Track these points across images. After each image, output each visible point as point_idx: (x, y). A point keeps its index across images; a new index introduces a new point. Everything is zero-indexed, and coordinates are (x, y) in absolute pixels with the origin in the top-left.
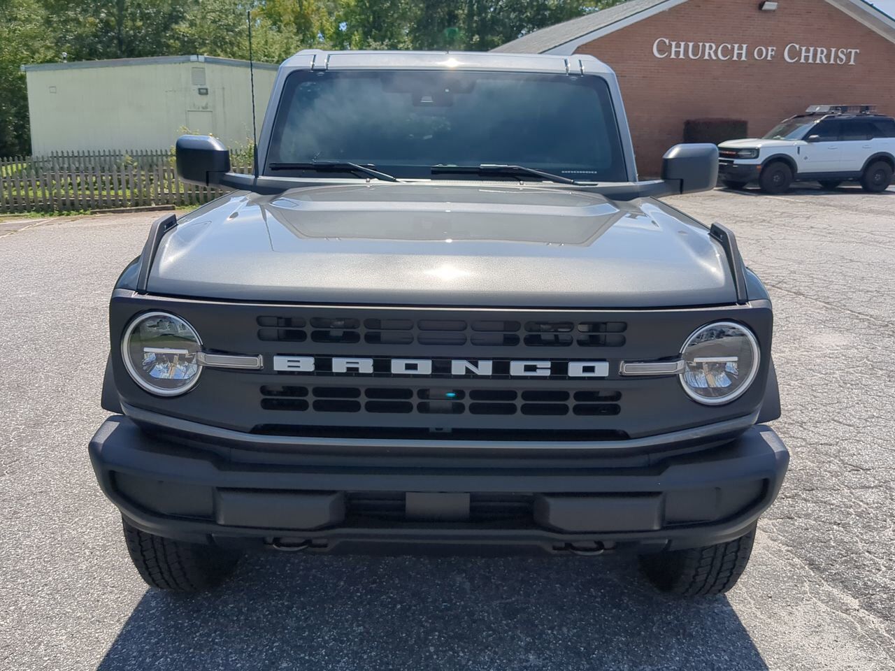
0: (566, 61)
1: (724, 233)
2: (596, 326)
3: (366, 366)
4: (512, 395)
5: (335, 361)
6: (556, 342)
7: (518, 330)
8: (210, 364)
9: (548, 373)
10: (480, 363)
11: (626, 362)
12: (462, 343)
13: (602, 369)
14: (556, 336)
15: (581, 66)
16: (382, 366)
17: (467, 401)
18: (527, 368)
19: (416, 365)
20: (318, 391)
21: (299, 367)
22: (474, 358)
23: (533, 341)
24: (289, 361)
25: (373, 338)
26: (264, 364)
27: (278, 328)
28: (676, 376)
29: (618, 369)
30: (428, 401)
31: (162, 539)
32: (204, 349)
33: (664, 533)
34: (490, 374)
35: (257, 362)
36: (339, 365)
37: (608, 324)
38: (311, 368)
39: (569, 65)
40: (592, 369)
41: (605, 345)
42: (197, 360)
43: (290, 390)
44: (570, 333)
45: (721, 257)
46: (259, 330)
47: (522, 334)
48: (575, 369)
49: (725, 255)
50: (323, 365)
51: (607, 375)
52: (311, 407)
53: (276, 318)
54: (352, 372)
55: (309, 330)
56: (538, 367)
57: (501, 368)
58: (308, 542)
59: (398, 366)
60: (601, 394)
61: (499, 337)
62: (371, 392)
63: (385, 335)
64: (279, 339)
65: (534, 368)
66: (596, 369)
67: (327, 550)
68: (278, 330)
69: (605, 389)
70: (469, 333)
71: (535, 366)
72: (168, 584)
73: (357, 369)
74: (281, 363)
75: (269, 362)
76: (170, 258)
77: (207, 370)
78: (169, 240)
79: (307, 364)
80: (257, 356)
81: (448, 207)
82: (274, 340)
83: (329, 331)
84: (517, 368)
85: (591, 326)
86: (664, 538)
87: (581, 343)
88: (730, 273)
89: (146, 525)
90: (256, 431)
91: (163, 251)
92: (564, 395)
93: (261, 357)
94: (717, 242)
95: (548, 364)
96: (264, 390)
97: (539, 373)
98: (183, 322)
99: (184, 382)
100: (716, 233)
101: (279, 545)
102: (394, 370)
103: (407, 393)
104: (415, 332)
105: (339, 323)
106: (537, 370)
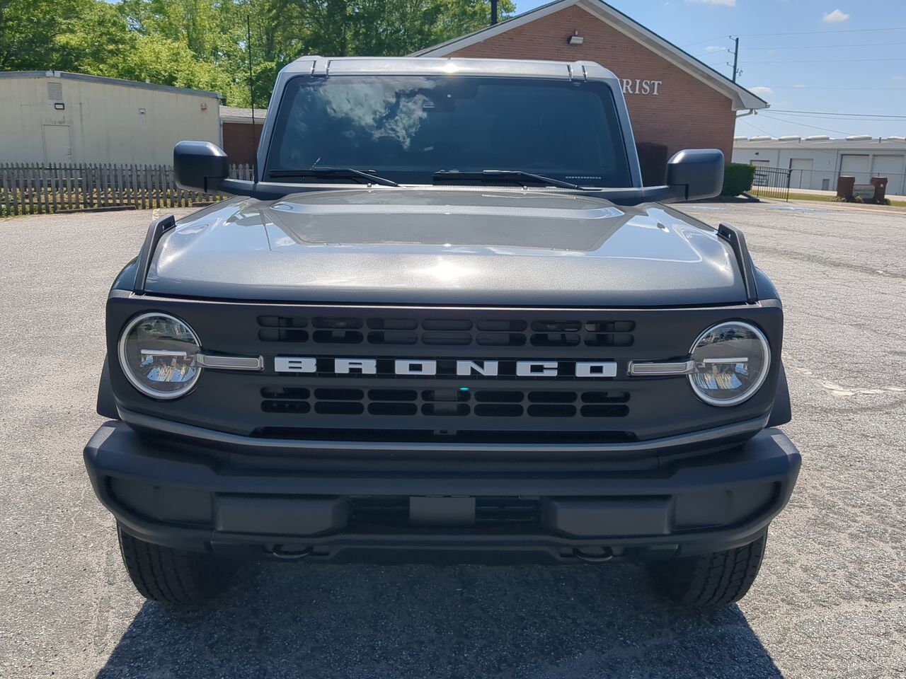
0: (568, 67)
1: (732, 233)
2: (604, 325)
3: (369, 367)
4: (518, 396)
5: (337, 361)
6: (564, 342)
7: (525, 329)
8: (209, 365)
9: (555, 373)
10: (486, 363)
11: (635, 362)
12: (467, 343)
13: (610, 370)
14: (563, 336)
15: (584, 71)
16: (385, 367)
17: (473, 403)
18: (534, 369)
19: (421, 365)
20: (321, 393)
21: (301, 368)
22: (480, 358)
23: (540, 340)
24: (290, 362)
25: (376, 339)
26: (265, 366)
27: (278, 328)
28: (684, 377)
29: (626, 369)
30: (433, 402)
31: (158, 546)
32: (204, 351)
33: (675, 538)
34: (496, 374)
35: (258, 363)
36: (342, 366)
37: (616, 323)
38: (313, 369)
39: (572, 71)
40: (599, 370)
41: (612, 344)
42: (196, 361)
43: (291, 392)
44: (577, 333)
45: (729, 256)
46: (260, 331)
47: (529, 333)
48: (583, 370)
49: (734, 255)
50: (325, 366)
51: (615, 375)
52: (313, 409)
53: (277, 318)
54: (355, 373)
55: (311, 330)
56: (545, 367)
57: (507, 369)
58: (309, 549)
59: (402, 367)
60: (610, 395)
61: (505, 336)
62: (374, 394)
63: (388, 335)
64: (280, 340)
65: (541, 369)
66: (604, 369)
67: (327, 558)
68: (279, 331)
69: (614, 391)
70: (474, 333)
71: (542, 366)
72: (163, 595)
73: (360, 370)
74: (282, 365)
75: (270, 363)
76: (169, 259)
77: (206, 371)
78: (167, 241)
79: (309, 365)
80: (257, 357)
81: (447, 210)
82: (275, 340)
83: (331, 331)
84: (523, 369)
85: (598, 325)
86: (675, 543)
87: (588, 343)
88: (739, 272)
89: (142, 533)
90: (256, 434)
91: (160, 252)
92: (571, 396)
93: (261, 358)
94: (725, 242)
95: (555, 365)
96: (264, 392)
97: (546, 373)
98: (181, 323)
99: (182, 385)
100: (724, 233)
101: (279, 552)
102: (398, 371)
103: (411, 394)
104: (420, 331)
105: (342, 324)
106: (544, 370)
